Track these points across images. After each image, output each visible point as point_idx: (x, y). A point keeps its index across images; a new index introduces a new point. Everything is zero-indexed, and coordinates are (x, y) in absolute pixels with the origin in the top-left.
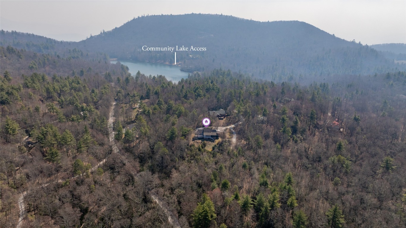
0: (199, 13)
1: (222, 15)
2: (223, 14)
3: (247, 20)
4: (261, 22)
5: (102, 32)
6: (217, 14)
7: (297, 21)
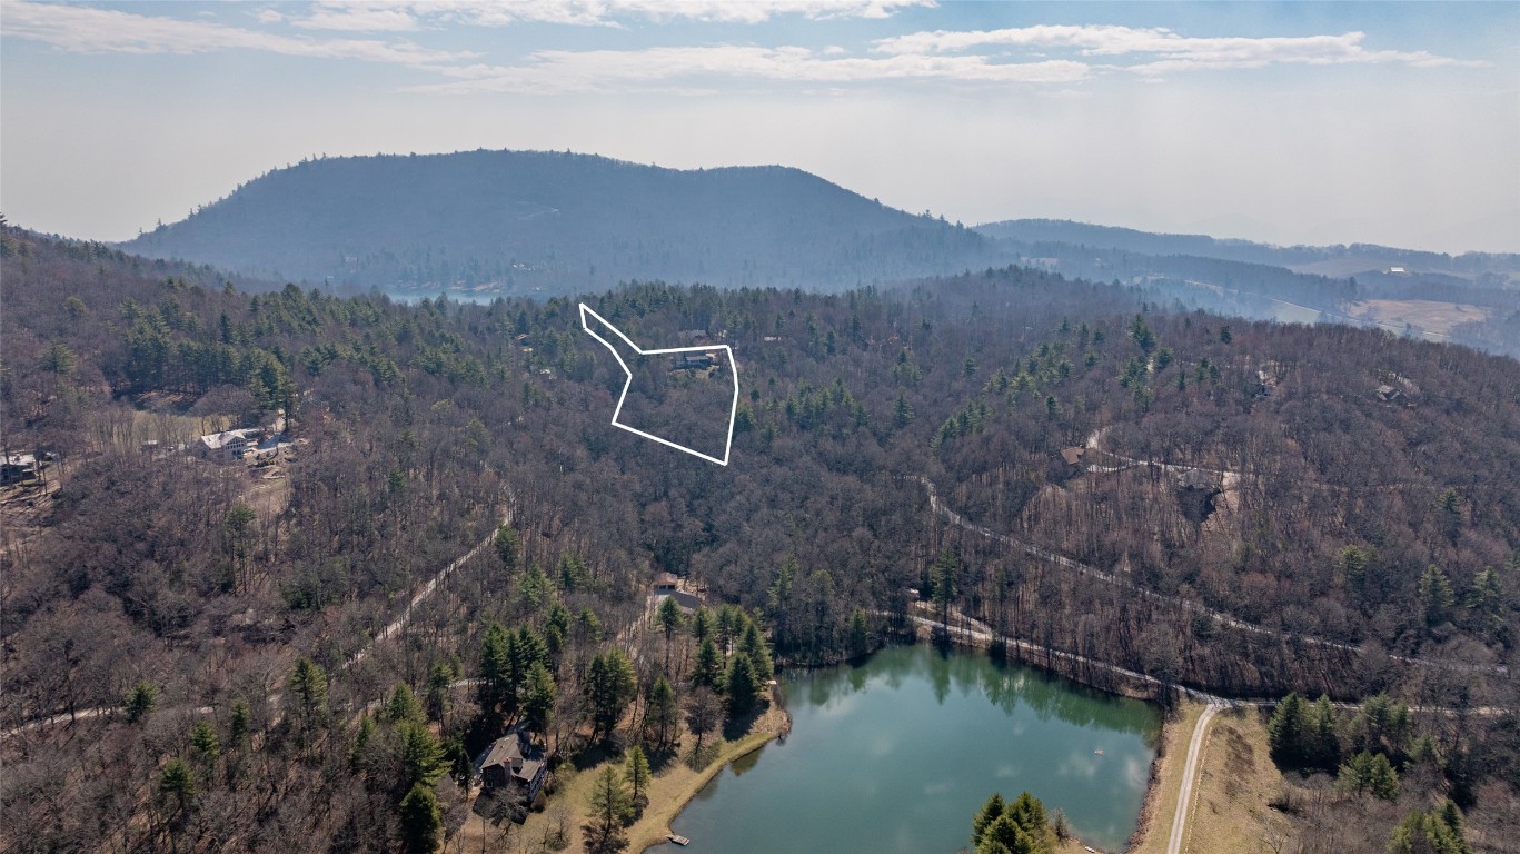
1: (569, 152)
4: (681, 170)
7: (778, 166)
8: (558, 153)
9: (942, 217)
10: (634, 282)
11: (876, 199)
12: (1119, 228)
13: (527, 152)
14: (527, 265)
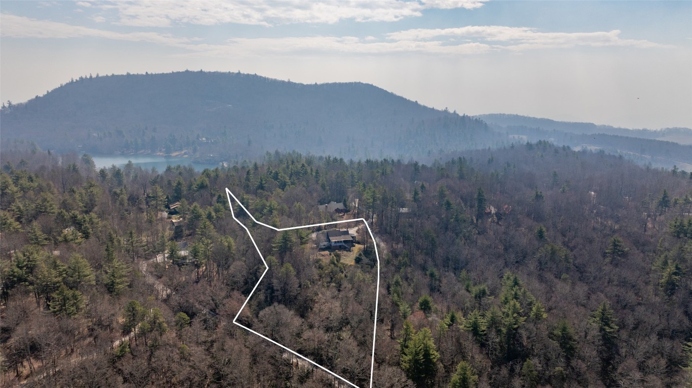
0: (200, 70)
1: (239, 73)
2: (242, 72)
3: (283, 82)
4: (305, 84)
5: (7, 105)
6: (231, 72)
7: (360, 83)
8: (233, 73)
9: (455, 112)
10: (277, 153)
11: (416, 101)
12: (544, 119)
13: (215, 72)
14: (207, 139)
